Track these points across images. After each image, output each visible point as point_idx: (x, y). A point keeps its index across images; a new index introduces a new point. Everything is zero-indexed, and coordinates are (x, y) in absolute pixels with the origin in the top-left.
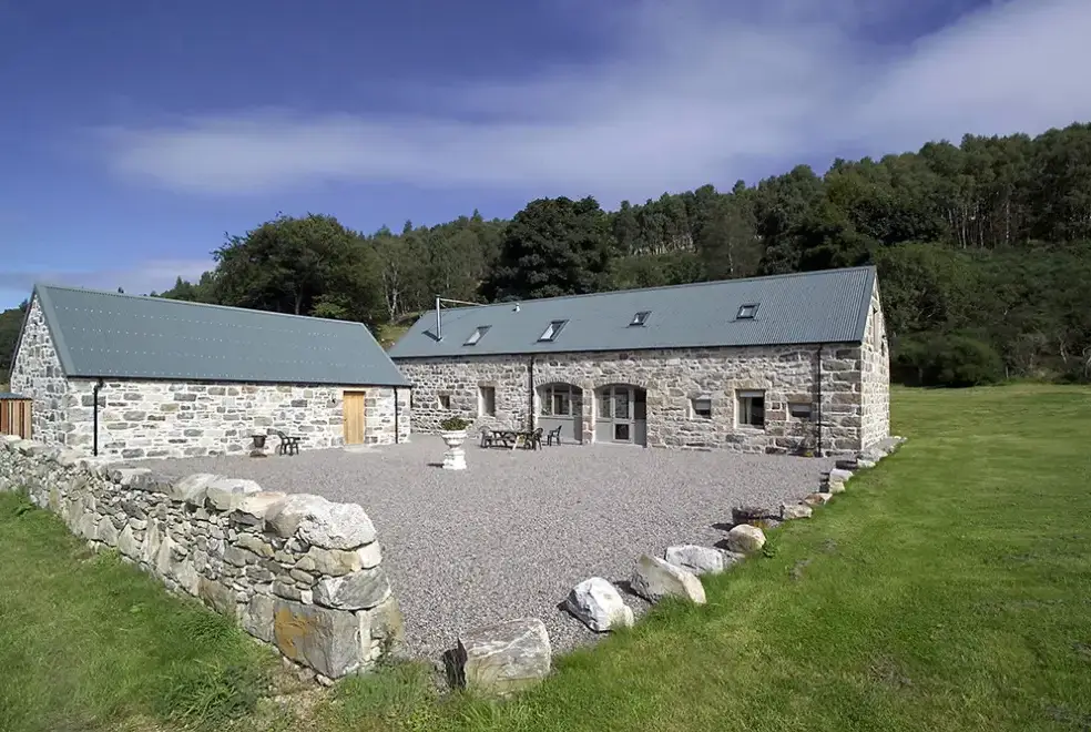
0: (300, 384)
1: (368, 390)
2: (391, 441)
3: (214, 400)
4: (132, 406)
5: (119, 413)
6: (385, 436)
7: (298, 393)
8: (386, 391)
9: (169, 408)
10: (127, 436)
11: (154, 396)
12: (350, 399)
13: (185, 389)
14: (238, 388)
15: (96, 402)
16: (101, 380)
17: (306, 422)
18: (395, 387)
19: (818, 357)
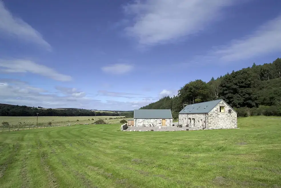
0: (156, 119)
1: (166, 119)
2: (169, 126)
3: (146, 120)
4: (139, 121)
5: (138, 122)
6: (168, 125)
7: (156, 120)
8: (168, 119)
9: (142, 121)
10: (138, 124)
11: (141, 120)
12: (163, 120)
13: (143, 119)
14: (149, 119)
15: (136, 121)
16: (136, 119)
17: (157, 123)
18: (170, 119)
19: (205, 114)
